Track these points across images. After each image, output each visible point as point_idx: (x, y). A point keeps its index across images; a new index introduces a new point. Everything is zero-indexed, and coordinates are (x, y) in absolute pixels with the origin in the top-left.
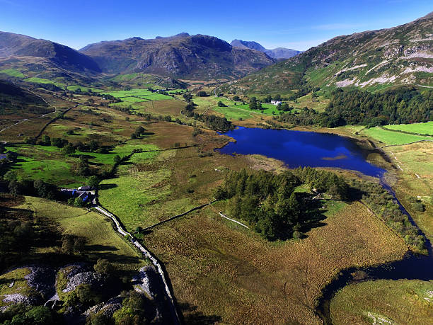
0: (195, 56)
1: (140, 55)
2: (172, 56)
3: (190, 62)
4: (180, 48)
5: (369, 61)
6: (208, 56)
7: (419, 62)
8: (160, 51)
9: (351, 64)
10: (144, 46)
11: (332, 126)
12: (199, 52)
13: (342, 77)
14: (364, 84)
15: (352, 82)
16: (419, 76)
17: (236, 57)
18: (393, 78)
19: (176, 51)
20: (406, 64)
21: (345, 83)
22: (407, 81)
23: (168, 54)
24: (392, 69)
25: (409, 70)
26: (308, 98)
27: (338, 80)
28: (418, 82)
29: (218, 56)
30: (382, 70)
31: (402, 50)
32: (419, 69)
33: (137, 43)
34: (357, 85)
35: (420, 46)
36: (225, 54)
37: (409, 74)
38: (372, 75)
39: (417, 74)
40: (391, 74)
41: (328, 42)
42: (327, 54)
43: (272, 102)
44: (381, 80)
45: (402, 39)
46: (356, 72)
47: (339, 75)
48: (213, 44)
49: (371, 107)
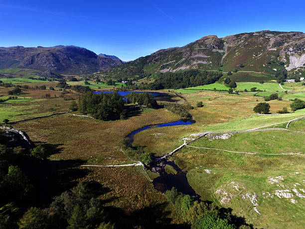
0: (70, 60)
1: (23, 58)
2: (50, 57)
3: (66, 63)
4: (57, 53)
5: (176, 59)
6: (79, 60)
7: (199, 59)
8: (41, 55)
9: (168, 61)
10: (27, 52)
11: (157, 89)
12: (72, 57)
13: (163, 68)
14: (174, 71)
15: (168, 70)
16: (200, 65)
17: (101, 62)
18: (188, 67)
19: (53, 55)
20: (193, 59)
21: (165, 71)
22: (194, 68)
23: (47, 56)
24: (187, 62)
25: (195, 63)
26: (145, 79)
27: (161, 69)
28: (199, 68)
29: (87, 60)
30: (183, 63)
31: (191, 53)
32: (199, 62)
33: (20, 50)
34: (171, 71)
35: (199, 51)
36: (93, 60)
37: (195, 65)
38: (178, 66)
39: (199, 64)
40: (187, 65)
41: (156, 52)
42: (155, 57)
43: (123, 82)
44: (183, 68)
45: (190, 48)
46: (170, 65)
47: (161, 67)
48: (84, 52)
49: (177, 79)
